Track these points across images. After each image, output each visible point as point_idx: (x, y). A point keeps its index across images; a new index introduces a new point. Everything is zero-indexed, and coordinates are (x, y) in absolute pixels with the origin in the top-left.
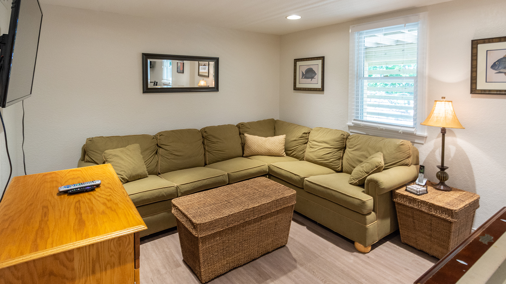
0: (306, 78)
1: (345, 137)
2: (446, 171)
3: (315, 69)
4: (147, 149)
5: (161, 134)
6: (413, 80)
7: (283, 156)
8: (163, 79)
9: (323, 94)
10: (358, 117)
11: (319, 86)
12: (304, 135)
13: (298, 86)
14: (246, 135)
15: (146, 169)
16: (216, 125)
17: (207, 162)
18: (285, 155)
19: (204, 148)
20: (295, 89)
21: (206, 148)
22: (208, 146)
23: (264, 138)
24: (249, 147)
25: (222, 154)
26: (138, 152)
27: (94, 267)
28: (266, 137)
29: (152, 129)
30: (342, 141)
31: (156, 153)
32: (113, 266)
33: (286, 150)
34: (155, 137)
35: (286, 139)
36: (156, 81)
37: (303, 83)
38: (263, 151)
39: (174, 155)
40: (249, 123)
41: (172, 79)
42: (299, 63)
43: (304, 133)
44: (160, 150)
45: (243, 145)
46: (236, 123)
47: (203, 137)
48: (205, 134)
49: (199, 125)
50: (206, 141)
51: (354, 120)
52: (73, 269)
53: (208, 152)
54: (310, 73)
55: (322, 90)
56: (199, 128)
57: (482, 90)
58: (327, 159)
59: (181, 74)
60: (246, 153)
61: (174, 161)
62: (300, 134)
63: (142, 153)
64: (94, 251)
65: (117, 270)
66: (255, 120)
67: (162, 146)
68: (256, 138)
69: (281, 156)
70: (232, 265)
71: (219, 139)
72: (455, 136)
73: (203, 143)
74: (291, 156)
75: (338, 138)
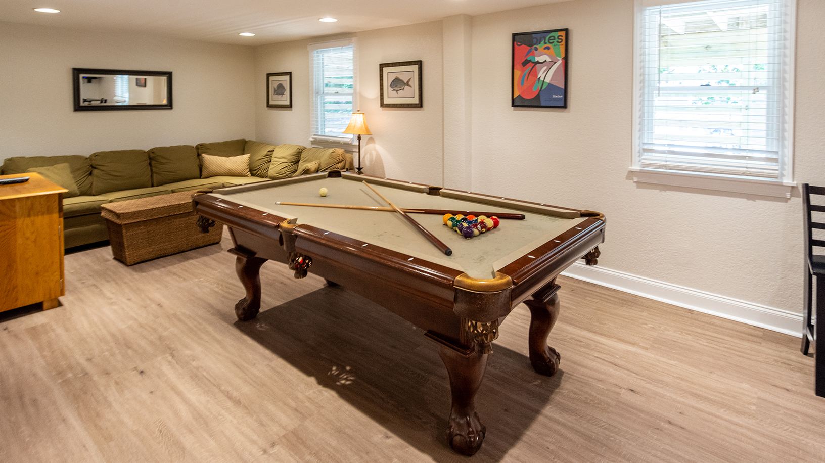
0: (278, 94)
1: (300, 151)
2: (362, 170)
3: (284, 85)
4: (79, 169)
5: (96, 155)
6: (351, 97)
7: (247, 176)
8: (115, 96)
9: (292, 110)
10: (318, 132)
11: (288, 103)
12: (269, 153)
13: (271, 103)
14: (204, 155)
15: (76, 188)
16: (168, 145)
17: (155, 184)
18: (250, 175)
19: (152, 170)
20: (269, 106)
21: (154, 169)
22: (156, 167)
23: (224, 158)
24: (206, 168)
25: (173, 175)
26: (68, 171)
27: (29, 212)
28: (228, 157)
29: (86, 149)
30: (297, 155)
31: (91, 174)
32: (43, 214)
33: (251, 171)
34: (90, 158)
35: (250, 158)
36: (105, 98)
37: (276, 100)
38: (223, 171)
39: (112, 175)
40: (211, 144)
41: (130, 96)
42: (271, 78)
43: (269, 151)
44: (95, 172)
45: (201, 167)
46: (194, 145)
47: (150, 158)
48: (152, 155)
49: (146, 146)
50: (153, 163)
51: (314, 135)
52: (15, 212)
53: (156, 173)
54: (280, 89)
55: (290, 106)
56: (146, 148)
57: (387, 104)
58: (283, 173)
59: (142, 89)
60: (204, 174)
61: (113, 182)
62: (265, 153)
63: (72, 172)
64: (29, 203)
65: (46, 217)
66: (221, 141)
67: (97, 167)
68: (216, 158)
69: (245, 176)
70: (159, 253)
71: (168, 160)
72: (375, 143)
73: (150, 164)
74: (256, 176)
75: (295, 152)
